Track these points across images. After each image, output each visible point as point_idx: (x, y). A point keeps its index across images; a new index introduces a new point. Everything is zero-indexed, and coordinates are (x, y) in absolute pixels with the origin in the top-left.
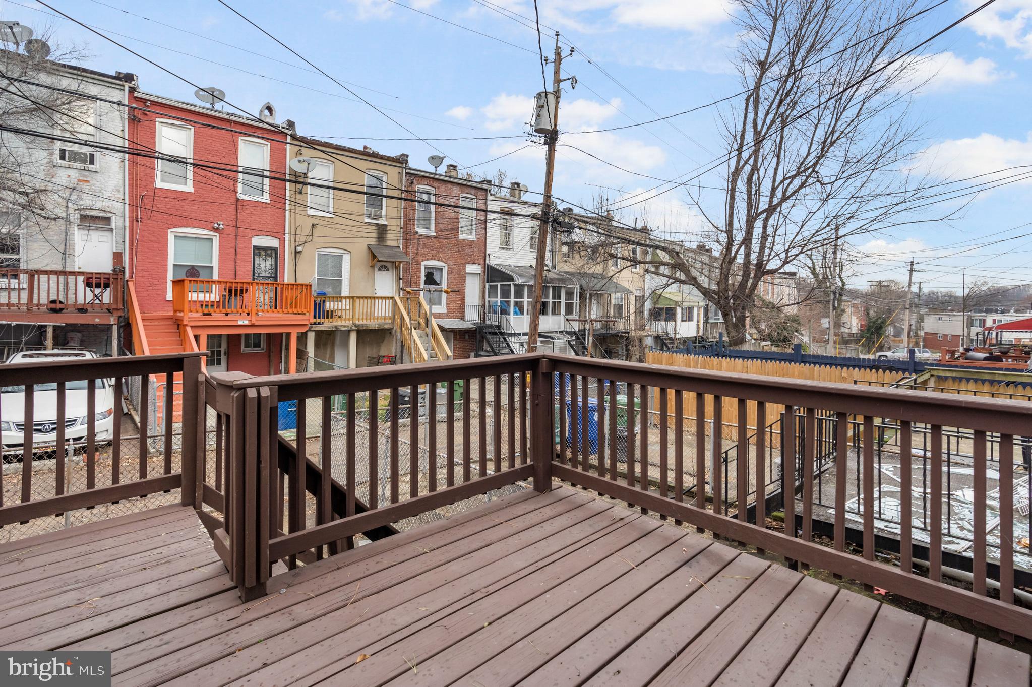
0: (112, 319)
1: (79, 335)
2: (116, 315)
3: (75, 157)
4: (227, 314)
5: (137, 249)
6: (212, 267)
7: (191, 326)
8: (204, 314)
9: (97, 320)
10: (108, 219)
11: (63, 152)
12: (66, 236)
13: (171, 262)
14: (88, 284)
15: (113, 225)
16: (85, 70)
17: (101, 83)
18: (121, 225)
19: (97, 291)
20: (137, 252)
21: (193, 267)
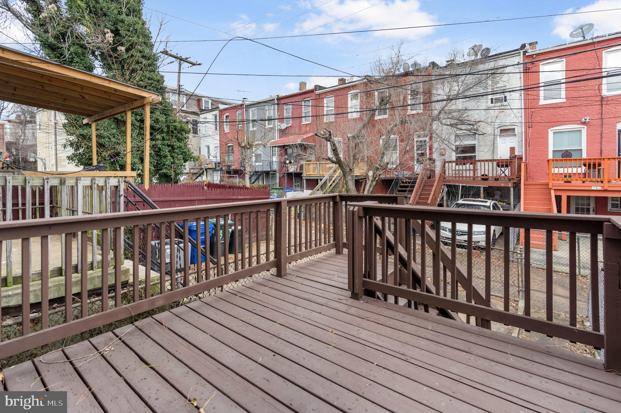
0: (510, 184)
1: (500, 193)
2: (512, 182)
3: (498, 100)
4: (584, 182)
5: (529, 144)
6: (581, 150)
7: (554, 190)
8: (565, 182)
9: (502, 184)
10: (514, 129)
11: (492, 99)
12: (494, 142)
13: (551, 149)
14: (498, 166)
15: (516, 132)
16: (500, 54)
17: (509, 56)
18: (520, 131)
19: (503, 169)
20: (529, 145)
21: (567, 151)
